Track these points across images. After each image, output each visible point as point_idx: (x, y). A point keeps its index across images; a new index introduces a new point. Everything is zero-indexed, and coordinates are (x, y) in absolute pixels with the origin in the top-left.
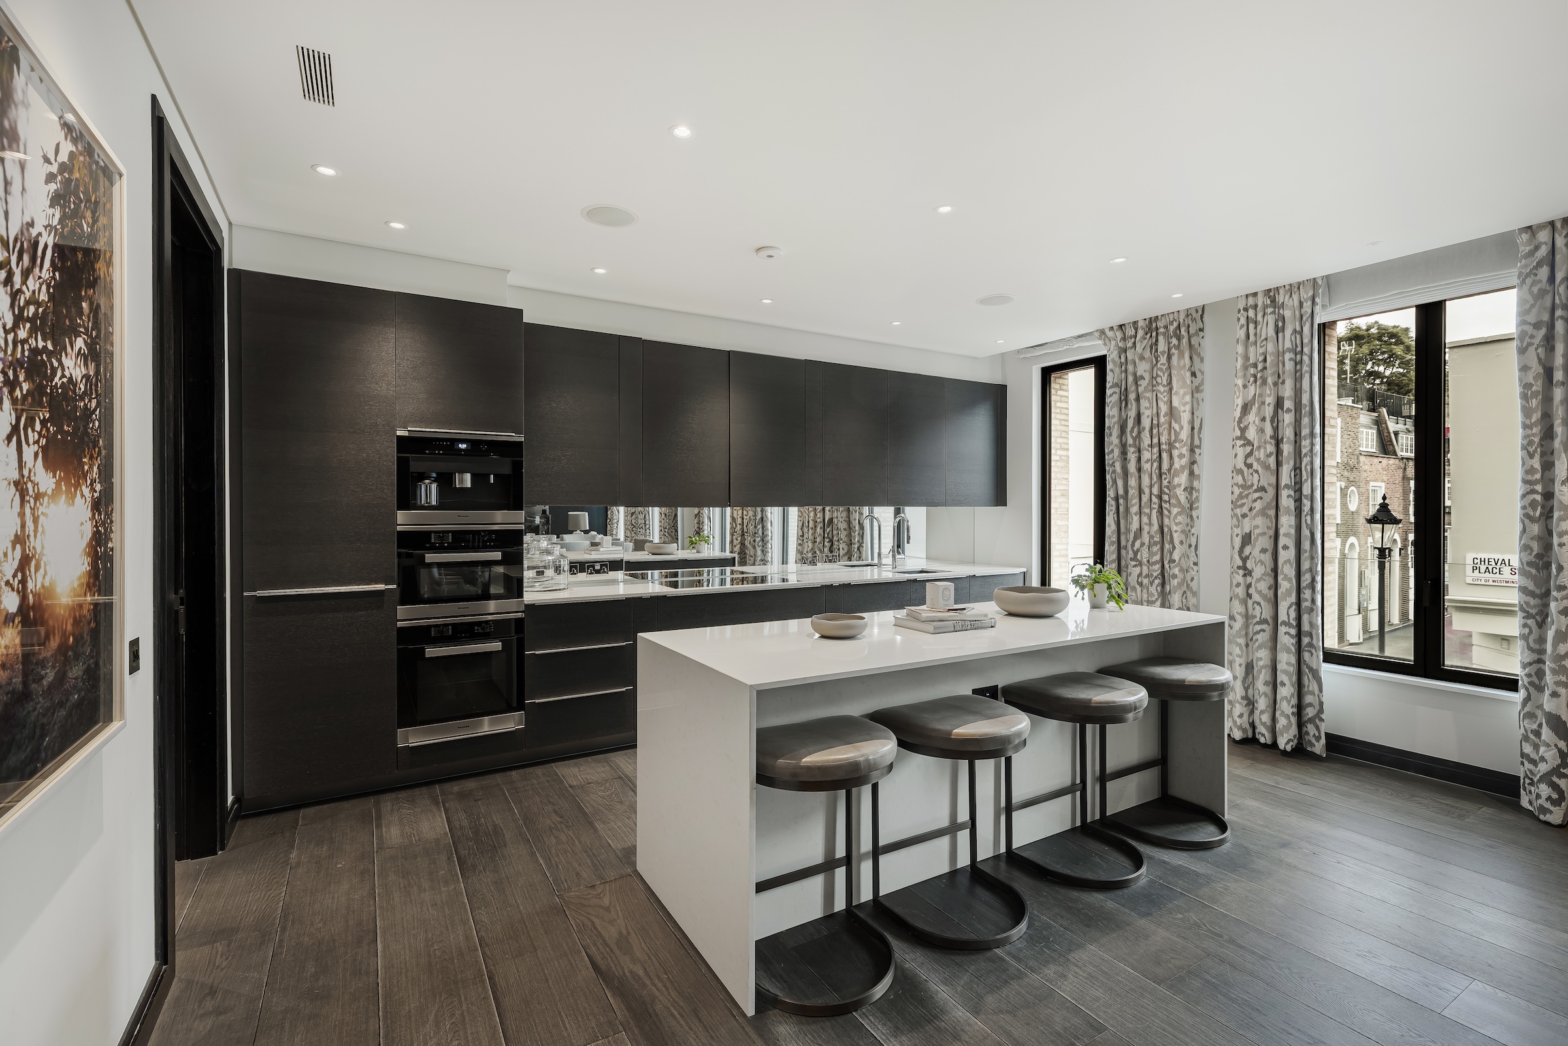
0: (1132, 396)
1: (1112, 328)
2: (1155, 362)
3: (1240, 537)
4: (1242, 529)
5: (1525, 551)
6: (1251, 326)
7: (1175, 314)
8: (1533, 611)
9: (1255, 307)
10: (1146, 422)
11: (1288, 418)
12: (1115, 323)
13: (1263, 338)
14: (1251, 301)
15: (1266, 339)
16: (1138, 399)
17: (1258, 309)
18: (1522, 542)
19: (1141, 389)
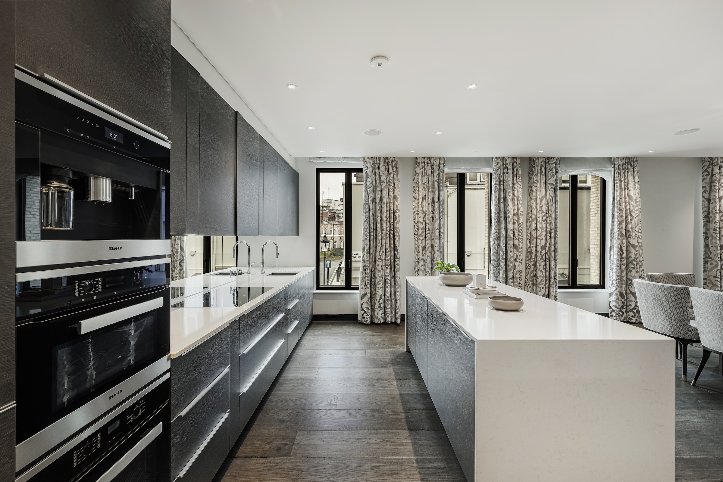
0: (378, 189)
1: (368, 158)
2: (387, 176)
3: (422, 247)
4: (423, 245)
5: (494, 249)
6: (423, 169)
7: (395, 158)
8: (496, 266)
9: (425, 162)
10: (385, 200)
11: (437, 205)
12: (370, 156)
13: (428, 174)
14: (423, 160)
15: (429, 175)
16: (381, 191)
17: (425, 163)
18: (493, 246)
19: (383, 187)
